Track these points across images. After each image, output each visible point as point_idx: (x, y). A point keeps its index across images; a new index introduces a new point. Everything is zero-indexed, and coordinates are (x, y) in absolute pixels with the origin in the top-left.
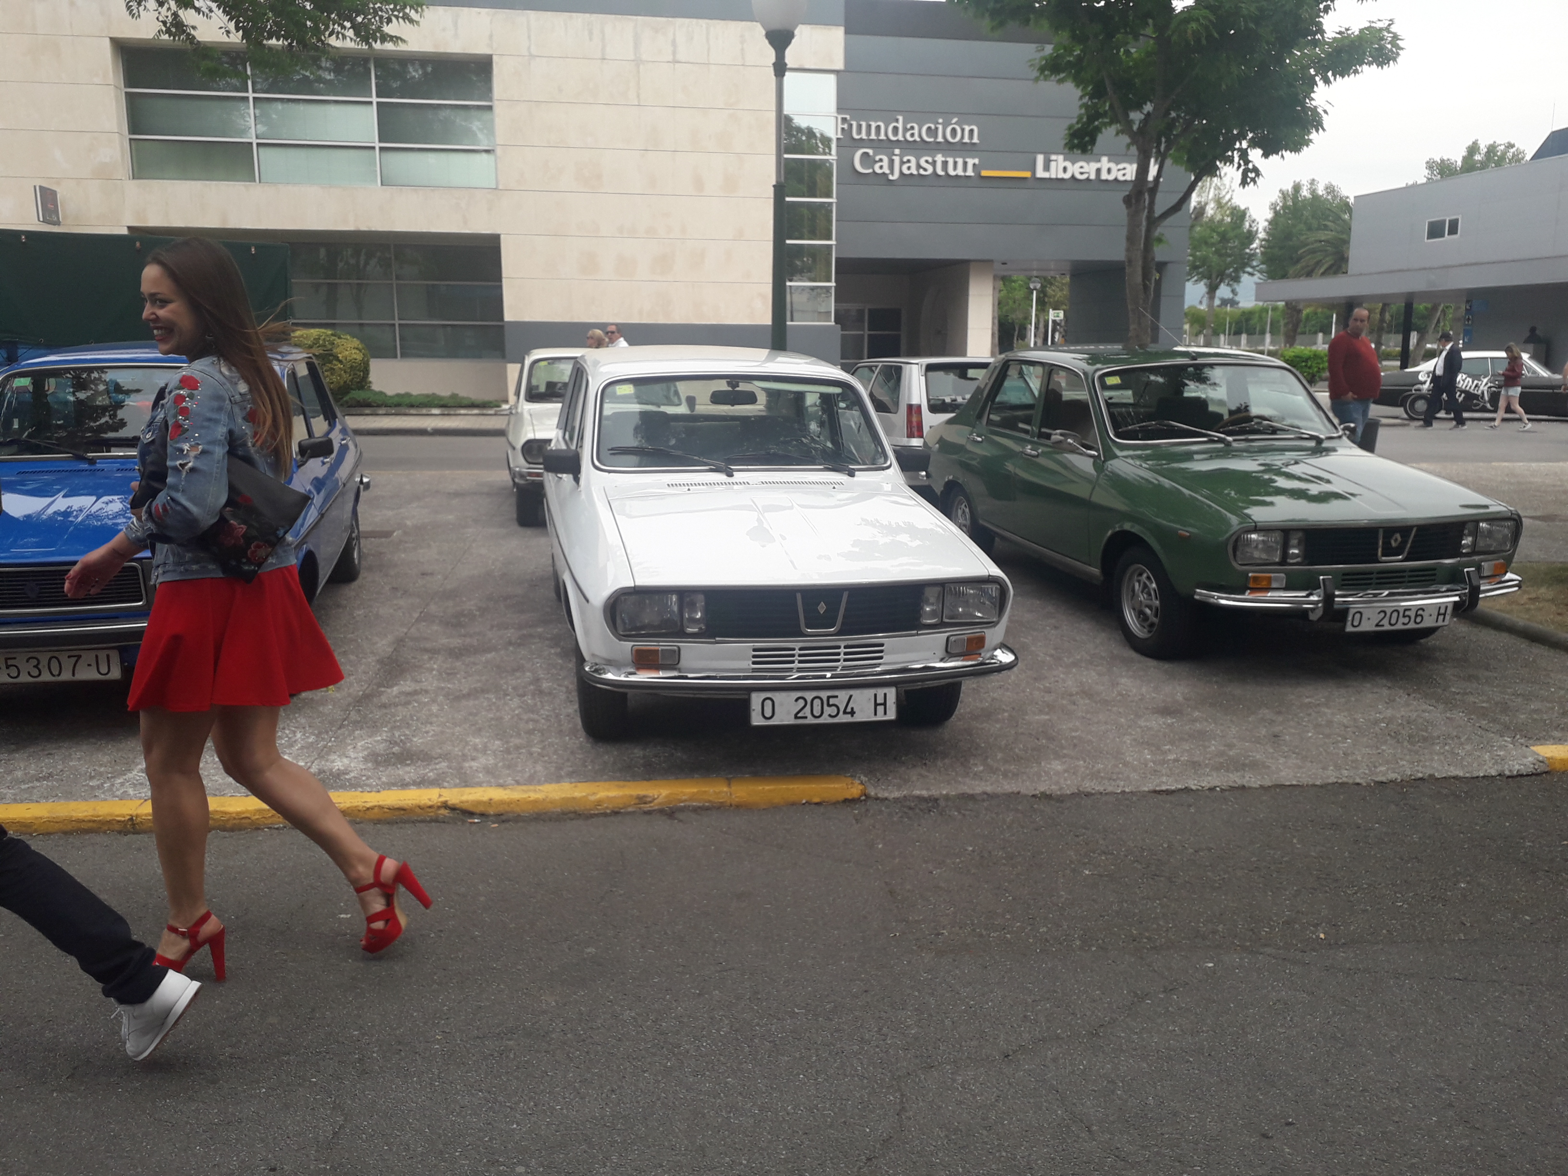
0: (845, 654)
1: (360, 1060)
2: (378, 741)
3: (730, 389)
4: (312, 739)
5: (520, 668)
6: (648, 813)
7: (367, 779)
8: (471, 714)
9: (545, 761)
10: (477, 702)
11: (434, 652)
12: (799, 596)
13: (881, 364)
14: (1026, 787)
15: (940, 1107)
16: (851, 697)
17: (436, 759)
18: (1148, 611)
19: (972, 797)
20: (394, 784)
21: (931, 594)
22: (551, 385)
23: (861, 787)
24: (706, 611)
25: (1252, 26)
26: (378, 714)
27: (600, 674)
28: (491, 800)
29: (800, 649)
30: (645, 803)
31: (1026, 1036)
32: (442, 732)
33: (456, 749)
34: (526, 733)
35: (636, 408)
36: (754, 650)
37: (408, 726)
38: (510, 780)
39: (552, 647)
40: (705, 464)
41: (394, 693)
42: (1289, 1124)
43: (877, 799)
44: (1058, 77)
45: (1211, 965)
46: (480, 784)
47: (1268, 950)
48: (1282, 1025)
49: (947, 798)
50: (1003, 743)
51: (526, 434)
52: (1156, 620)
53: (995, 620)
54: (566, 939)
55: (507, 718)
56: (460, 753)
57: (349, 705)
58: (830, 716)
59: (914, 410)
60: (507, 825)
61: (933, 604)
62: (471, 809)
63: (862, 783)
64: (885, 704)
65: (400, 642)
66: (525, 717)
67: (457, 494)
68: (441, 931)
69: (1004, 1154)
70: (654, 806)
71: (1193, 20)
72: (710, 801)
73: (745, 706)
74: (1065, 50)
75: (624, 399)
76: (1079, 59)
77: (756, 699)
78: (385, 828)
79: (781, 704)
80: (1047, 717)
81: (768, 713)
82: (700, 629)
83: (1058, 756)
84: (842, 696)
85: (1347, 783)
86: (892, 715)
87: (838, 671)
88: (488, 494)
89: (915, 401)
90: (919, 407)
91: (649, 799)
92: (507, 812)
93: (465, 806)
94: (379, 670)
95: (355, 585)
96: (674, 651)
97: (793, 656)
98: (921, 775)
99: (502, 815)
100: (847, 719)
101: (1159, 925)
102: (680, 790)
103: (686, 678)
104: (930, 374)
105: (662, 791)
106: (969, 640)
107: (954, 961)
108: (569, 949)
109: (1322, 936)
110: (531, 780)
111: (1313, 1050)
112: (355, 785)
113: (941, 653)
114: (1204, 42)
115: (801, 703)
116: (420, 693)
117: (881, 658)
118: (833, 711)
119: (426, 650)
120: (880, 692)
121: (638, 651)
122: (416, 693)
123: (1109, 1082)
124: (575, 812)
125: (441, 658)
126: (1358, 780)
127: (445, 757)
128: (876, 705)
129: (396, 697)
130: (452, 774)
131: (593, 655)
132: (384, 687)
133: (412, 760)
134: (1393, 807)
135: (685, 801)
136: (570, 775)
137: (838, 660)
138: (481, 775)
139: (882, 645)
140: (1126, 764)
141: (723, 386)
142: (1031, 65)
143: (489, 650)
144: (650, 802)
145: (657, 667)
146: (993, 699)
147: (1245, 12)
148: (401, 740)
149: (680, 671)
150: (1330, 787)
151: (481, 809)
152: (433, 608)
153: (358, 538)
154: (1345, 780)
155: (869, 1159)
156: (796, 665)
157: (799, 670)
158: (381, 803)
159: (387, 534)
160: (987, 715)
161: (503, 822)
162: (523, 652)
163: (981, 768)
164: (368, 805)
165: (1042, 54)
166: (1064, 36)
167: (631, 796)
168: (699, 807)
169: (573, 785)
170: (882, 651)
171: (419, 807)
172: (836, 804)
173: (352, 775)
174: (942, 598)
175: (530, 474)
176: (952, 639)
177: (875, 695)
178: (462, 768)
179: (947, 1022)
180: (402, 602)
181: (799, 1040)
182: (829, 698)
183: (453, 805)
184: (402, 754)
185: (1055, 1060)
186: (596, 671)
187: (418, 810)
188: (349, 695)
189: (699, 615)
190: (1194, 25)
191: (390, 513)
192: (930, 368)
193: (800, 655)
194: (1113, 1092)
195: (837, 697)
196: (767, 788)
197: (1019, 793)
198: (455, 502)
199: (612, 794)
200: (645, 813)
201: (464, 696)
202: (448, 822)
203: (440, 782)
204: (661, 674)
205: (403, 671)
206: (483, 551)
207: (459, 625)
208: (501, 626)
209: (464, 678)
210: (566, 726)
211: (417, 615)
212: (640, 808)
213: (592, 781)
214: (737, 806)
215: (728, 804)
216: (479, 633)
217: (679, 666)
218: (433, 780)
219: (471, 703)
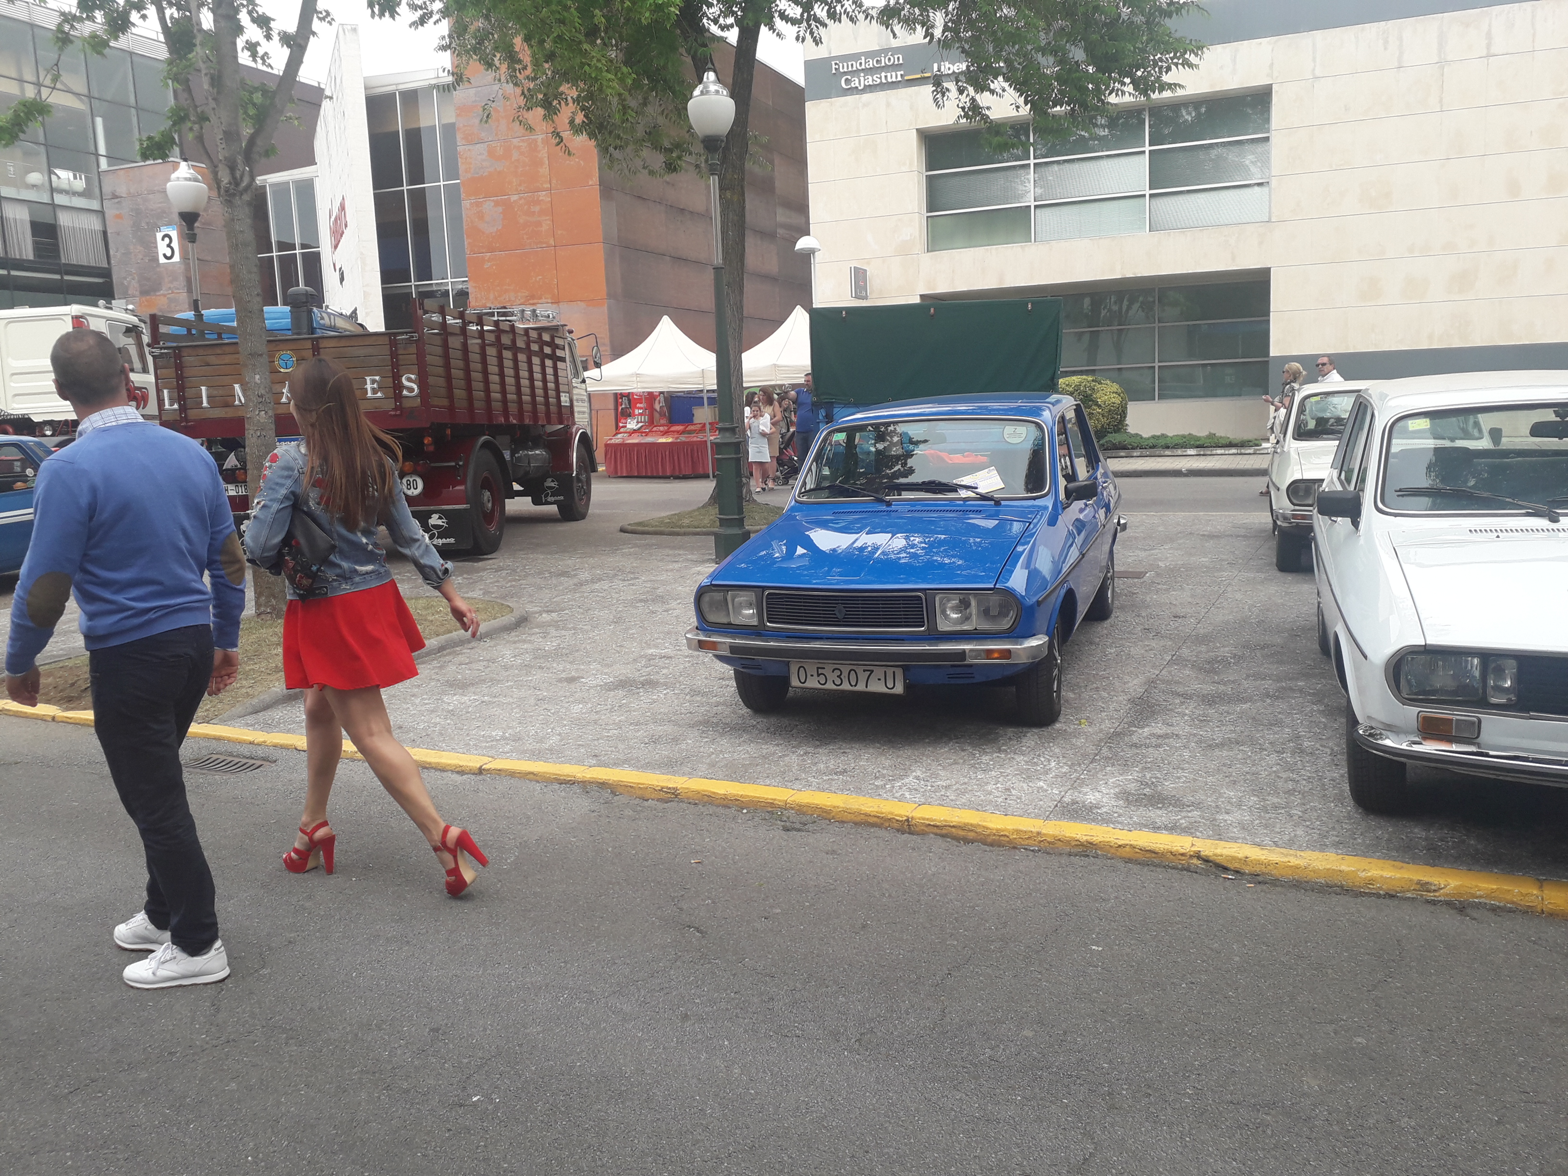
2: (1129, 779)
4: (1065, 769)
5: (1279, 723)
6: (1433, 903)
7: (1119, 816)
8: (1224, 765)
9: (1308, 827)
10: (1231, 753)
11: (1186, 697)
17: (1189, 806)
20: (1146, 826)
22: (1321, 422)
24: (1519, 679)
26: (1130, 753)
27: (1377, 739)
28: (1246, 857)
30: (1429, 891)
32: (1195, 780)
33: (1209, 799)
34: (1285, 793)
35: (1430, 443)
37: (1160, 769)
38: (1267, 840)
39: (1315, 704)
40: (1522, 507)
41: (1145, 734)
46: (1235, 840)
51: (1292, 475)
54: (1332, 1022)
55: (1264, 774)
56: (1213, 804)
57: (1101, 740)
60: (1264, 887)
62: (1225, 864)
65: (1151, 683)
66: (1285, 775)
67: (1211, 536)
68: (1192, 983)
70: (1440, 896)
72: (1513, 903)
75: (1417, 434)
78: (1136, 868)
82: (1509, 700)
88: (1245, 537)
91: (1433, 888)
92: (1263, 874)
93: (1219, 860)
94: (1130, 709)
95: (1107, 623)
96: (1473, 723)
99: (1258, 875)
102: (1474, 883)
103: (1487, 755)
105: (1450, 881)
108: (1336, 1034)
110: (1291, 843)
112: (1107, 820)
116: (1172, 737)
119: (1179, 695)
121: (1425, 719)
122: (1166, 736)
124: (1342, 887)
125: (1192, 705)
127: (1197, 805)
129: (1147, 738)
130: (1205, 825)
131: (1369, 717)
132: (1136, 727)
133: (1164, 804)
135: (1481, 897)
136: (1337, 845)
138: (1235, 830)
143: (1244, 700)
144: (1435, 891)
145: (1450, 740)
148: (1153, 783)
149: (1479, 745)
151: (1237, 865)
152: (1185, 652)
153: (1112, 578)
158: (1132, 843)
159: (1139, 575)
161: (1260, 883)
162: (1282, 705)
164: (1120, 843)
167: (1411, 880)
168: (1499, 907)
169: (1340, 856)
171: (1171, 853)
173: (1104, 810)
175: (1295, 516)
178: (1215, 820)
180: (1153, 644)
183: (1206, 856)
184: (1153, 796)
186: (1371, 735)
187: (1170, 856)
188: (1101, 731)
189: (1508, 684)
191: (1142, 554)
198: (1210, 544)
199: (1388, 873)
200: (1428, 902)
201: (1217, 745)
202: (1200, 874)
203: (1193, 831)
204: (1454, 747)
205: (1153, 713)
206: (1239, 596)
207: (1213, 671)
208: (1258, 676)
209: (1218, 727)
210: (1331, 792)
211: (1169, 658)
212: (1422, 896)
213: (1361, 856)
214: (1551, 915)
215: (1539, 910)
216: (1233, 682)
217: (1478, 740)
218: (1185, 827)
219: (1225, 753)
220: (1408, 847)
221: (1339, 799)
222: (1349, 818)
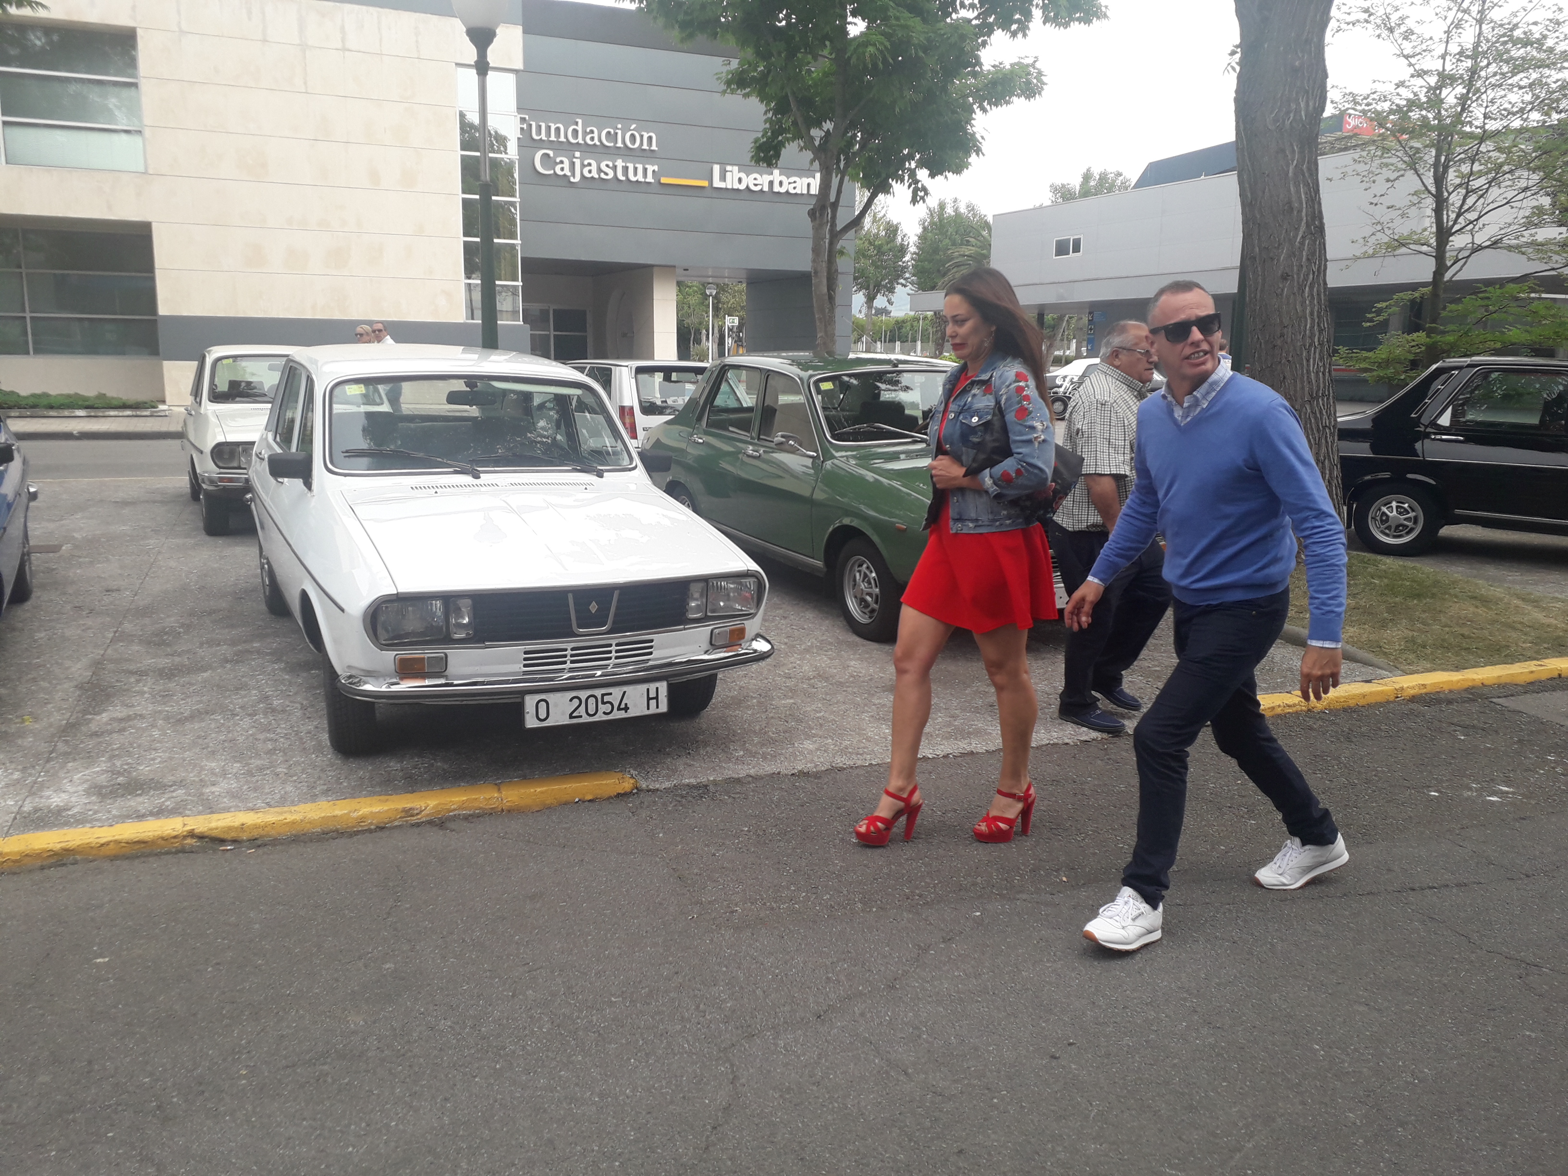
0: (617, 651)
1: (159, 1107)
2: (98, 772)
3: (468, 389)
4: (16, 775)
5: (243, 687)
6: (418, 825)
7: (96, 812)
8: (199, 737)
9: (295, 781)
10: (203, 724)
11: (141, 674)
12: (570, 596)
13: (589, 366)
14: (784, 767)
15: (769, 1071)
16: (625, 693)
17: (171, 786)
18: (869, 598)
19: (738, 781)
20: (128, 817)
21: (695, 590)
22: (234, 384)
23: (632, 781)
24: (475, 614)
25: (921, 54)
26: (91, 743)
27: (358, 686)
28: (243, 825)
29: (572, 649)
30: (412, 816)
31: (832, 996)
32: (171, 758)
33: (191, 775)
34: (266, 754)
35: (363, 408)
36: (526, 653)
37: (129, 754)
38: (259, 803)
39: (274, 663)
40: (449, 466)
41: (104, 720)
42: (1070, 1044)
43: (649, 791)
44: (744, 92)
45: (978, 914)
46: (227, 810)
47: (1024, 896)
48: (1048, 961)
49: (715, 783)
50: (757, 728)
51: (215, 437)
52: (876, 607)
53: (752, 611)
54: (360, 958)
55: (241, 739)
56: (197, 779)
57: (53, 735)
58: (605, 713)
59: (626, 412)
60: (265, 849)
61: (696, 600)
62: (222, 836)
63: (632, 777)
64: (657, 698)
65: (98, 665)
66: (261, 736)
67: (125, 503)
68: (218, 964)
69: (836, 1105)
70: (422, 818)
71: (871, 45)
72: (480, 808)
73: (519, 709)
74: (750, 65)
76: (764, 76)
77: (530, 702)
78: (124, 864)
79: (556, 705)
80: (792, 701)
81: (542, 715)
82: (468, 634)
83: (808, 737)
84: (616, 693)
85: (1058, 744)
86: (663, 708)
87: (609, 669)
88: (162, 502)
89: (627, 403)
90: (631, 409)
91: (416, 812)
92: (262, 837)
93: (215, 833)
94: (80, 696)
95: (28, 605)
96: (441, 658)
97: (565, 656)
98: (687, 764)
99: (256, 839)
100: (622, 715)
101: (926, 882)
102: (449, 799)
103: (452, 685)
104: (640, 376)
105: (429, 802)
106: (732, 632)
107: (753, 934)
108: (366, 967)
109: (1064, 879)
110: (283, 801)
111: (1077, 979)
112: (80, 821)
113: (705, 645)
114: (881, 66)
115: (576, 702)
116: (135, 718)
117: (651, 653)
118: (608, 708)
119: (132, 673)
120: (652, 687)
121: (402, 660)
122: (129, 718)
123: (914, 1029)
124: (337, 831)
125: (150, 681)
126: (1067, 741)
127: (181, 784)
128: (649, 699)
129: (107, 724)
130: (192, 801)
131: (349, 667)
132: (91, 714)
133: (143, 789)
134: (1099, 762)
135: (455, 810)
136: (325, 793)
137: (610, 658)
138: (225, 800)
139: (652, 641)
140: (868, 739)
141: (460, 386)
142: (718, 79)
143: (203, 669)
144: (417, 814)
145: (423, 676)
146: (741, 688)
147: (916, 41)
148: (125, 770)
149: (446, 677)
150: (1044, 749)
151: (233, 835)
152: (128, 626)
153: (29, 554)
154: (1056, 741)
155: (714, 1128)
156: (569, 665)
157: (571, 670)
158: (116, 838)
159: (55, 549)
160: (739, 702)
161: (259, 846)
162: (243, 669)
163: (742, 753)
164: (103, 841)
165: (728, 68)
166: (749, 53)
167: (396, 810)
168: (470, 815)
169: (331, 803)
170: (651, 647)
171: (163, 838)
172: (610, 798)
173: (75, 810)
174: (705, 593)
175: (221, 480)
176: (717, 631)
177: (648, 690)
178: (202, 794)
179: (759, 992)
180: (89, 622)
181: (622, 1027)
182: (603, 695)
183: (201, 833)
184: (129, 784)
185: (862, 1015)
186: (353, 683)
187: (160, 842)
188: (51, 725)
189: (466, 621)
190: (871, 49)
191: (51, 526)
192: (640, 370)
193: (572, 656)
194: (919, 1037)
195: (611, 694)
196: (539, 790)
197: (779, 773)
198: (126, 511)
199: (376, 809)
200: (413, 825)
201: (186, 719)
202: (197, 852)
203: (180, 810)
204: (427, 682)
205: (108, 696)
206: (172, 564)
207: (163, 643)
208: (211, 643)
209: (182, 699)
210: (310, 744)
211: (111, 635)
212: (407, 821)
213: (351, 798)
214: (509, 811)
215: (500, 809)
216: (188, 651)
217: (446, 673)
218: (173, 808)
219: (197, 726)
220: (388, 780)
221: (319, 748)
222: (332, 765)
